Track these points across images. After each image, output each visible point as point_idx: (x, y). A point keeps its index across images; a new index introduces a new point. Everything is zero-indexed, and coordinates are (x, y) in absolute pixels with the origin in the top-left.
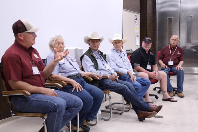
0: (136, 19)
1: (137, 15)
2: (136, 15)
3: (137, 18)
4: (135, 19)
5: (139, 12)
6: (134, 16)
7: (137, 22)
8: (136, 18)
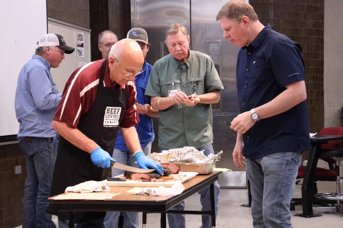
0: (82, 46)
1: (82, 33)
2: (80, 35)
3: (82, 42)
4: (78, 46)
5: (89, 27)
6: (75, 37)
7: (83, 53)
8: (80, 43)
